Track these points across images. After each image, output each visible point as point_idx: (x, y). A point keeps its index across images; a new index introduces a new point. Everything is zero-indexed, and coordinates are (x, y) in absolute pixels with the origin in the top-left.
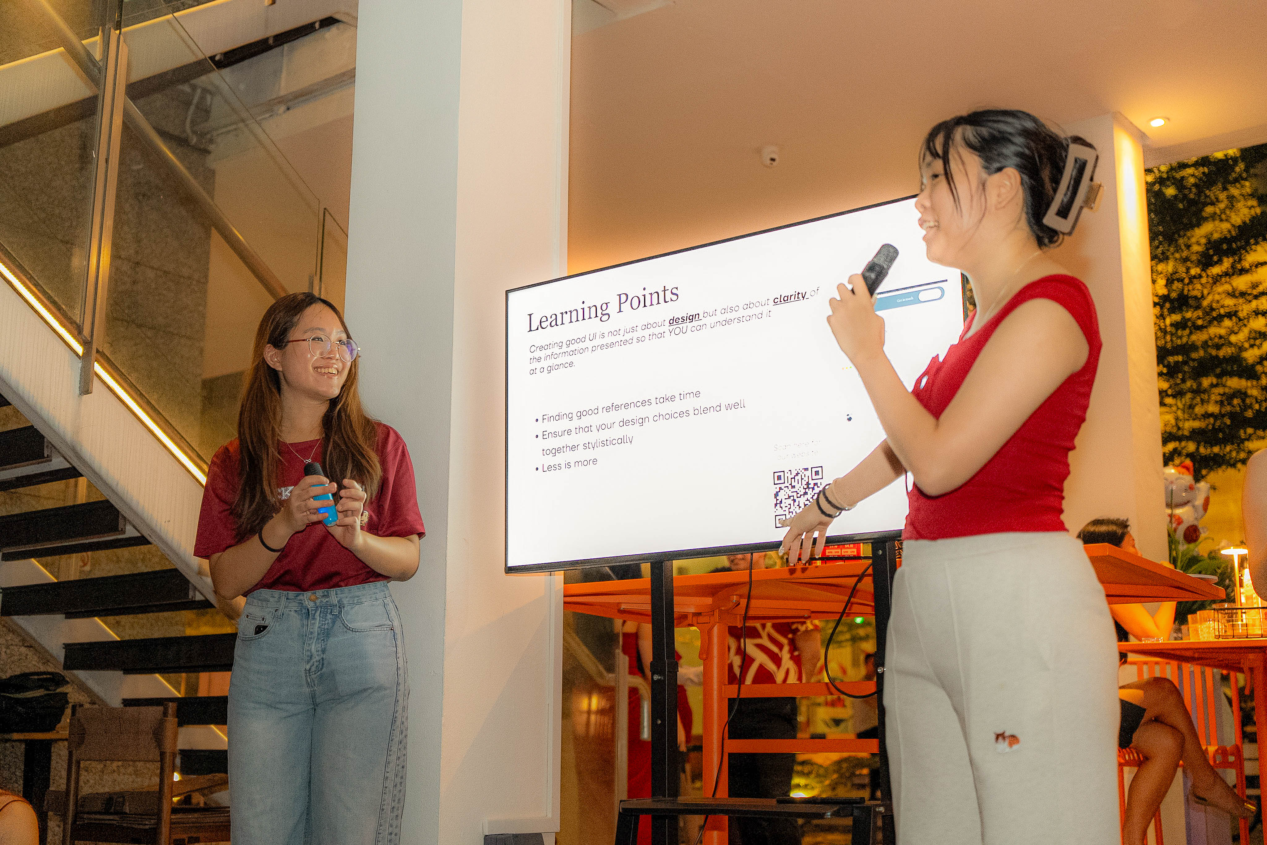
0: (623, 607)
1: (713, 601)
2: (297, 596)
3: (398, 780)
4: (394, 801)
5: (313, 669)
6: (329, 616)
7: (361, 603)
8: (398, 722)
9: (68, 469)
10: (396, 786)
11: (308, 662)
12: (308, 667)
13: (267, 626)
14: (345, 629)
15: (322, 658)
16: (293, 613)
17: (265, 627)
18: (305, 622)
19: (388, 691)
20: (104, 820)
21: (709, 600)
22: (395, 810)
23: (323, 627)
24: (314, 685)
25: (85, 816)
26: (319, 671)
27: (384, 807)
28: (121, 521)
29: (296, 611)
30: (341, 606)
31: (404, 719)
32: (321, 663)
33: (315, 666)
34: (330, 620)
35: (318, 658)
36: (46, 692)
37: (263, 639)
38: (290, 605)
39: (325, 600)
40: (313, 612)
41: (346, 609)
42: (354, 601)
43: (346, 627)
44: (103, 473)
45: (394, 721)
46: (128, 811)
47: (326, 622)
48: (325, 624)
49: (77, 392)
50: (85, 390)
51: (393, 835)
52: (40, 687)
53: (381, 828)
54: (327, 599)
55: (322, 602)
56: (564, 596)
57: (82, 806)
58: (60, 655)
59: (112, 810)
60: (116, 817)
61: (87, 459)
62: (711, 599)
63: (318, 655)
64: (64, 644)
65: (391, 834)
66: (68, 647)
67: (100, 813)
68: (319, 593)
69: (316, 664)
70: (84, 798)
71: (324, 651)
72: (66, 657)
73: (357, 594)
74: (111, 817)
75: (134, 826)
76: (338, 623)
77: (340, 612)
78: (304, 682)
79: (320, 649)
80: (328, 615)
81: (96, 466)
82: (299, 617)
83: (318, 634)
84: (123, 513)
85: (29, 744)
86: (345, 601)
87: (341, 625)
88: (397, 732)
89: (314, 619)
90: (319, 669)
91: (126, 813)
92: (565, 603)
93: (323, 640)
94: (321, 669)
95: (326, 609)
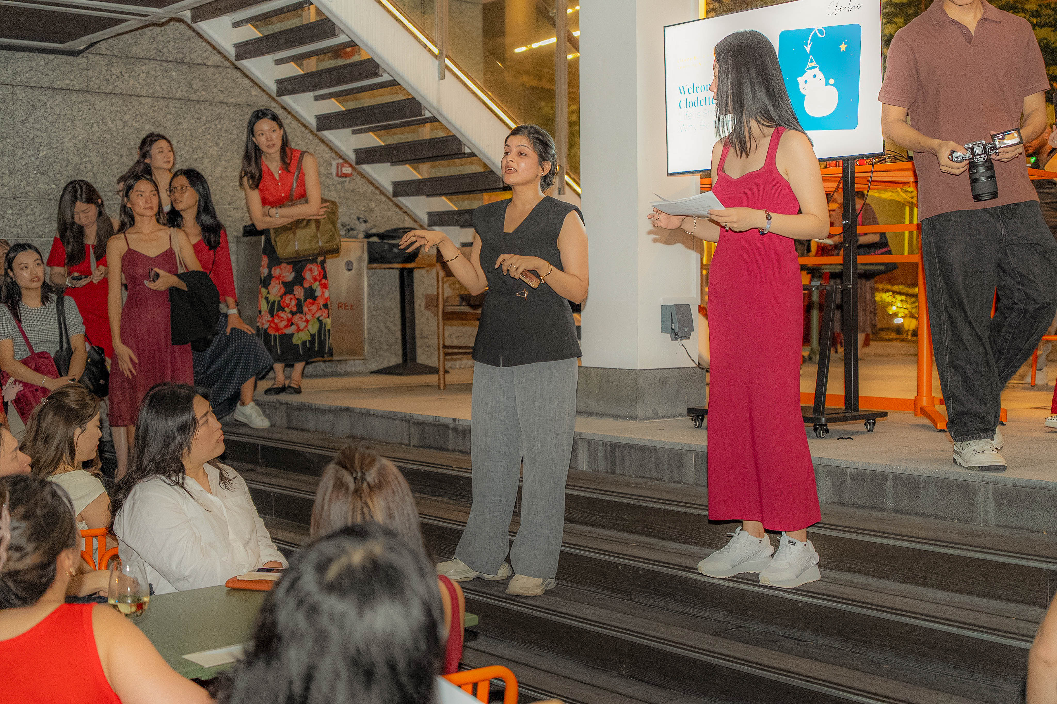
9: (432, 118)
25: (449, 307)
50: (441, 78)
57: (446, 302)
58: (426, 219)
64: (428, 212)
70: (448, 298)
72: (429, 220)
85: (400, 270)
92: (701, 188)
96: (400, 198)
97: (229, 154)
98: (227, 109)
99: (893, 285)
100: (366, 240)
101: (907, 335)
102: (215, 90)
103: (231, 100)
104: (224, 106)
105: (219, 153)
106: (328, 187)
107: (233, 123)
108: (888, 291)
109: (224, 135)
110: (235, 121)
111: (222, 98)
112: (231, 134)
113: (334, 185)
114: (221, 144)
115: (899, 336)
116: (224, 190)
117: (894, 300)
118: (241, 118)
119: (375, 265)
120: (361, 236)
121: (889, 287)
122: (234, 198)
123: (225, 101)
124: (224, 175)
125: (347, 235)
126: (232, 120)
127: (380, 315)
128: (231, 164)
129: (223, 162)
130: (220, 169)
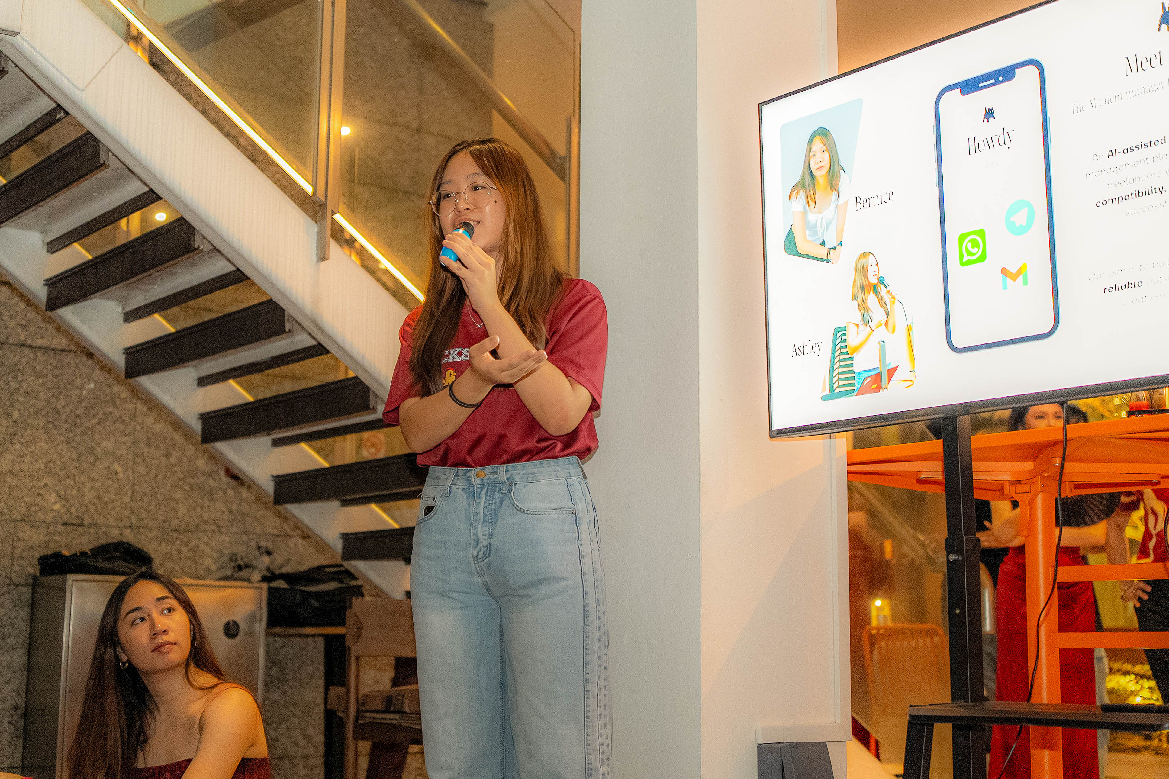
0: (923, 476)
1: (1035, 466)
2: (466, 473)
3: (602, 683)
4: (600, 707)
5: (481, 555)
6: (497, 495)
7: (537, 481)
8: (593, 617)
9: (314, 346)
10: (600, 689)
11: (475, 547)
12: (475, 554)
13: (434, 507)
14: (515, 511)
15: (490, 544)
16: (460, 491)
17: (432, 508)
18: (471, 501)
19: (569, 582)
20: (386, 719)
21: (1029, 466)
22: (603, 717)
23: (490, 507)
24: (484, 574)
25: (367, 715)
26: (487, 557)
27: (589, 714)
28: (372, 398)
29: (464, 489)
30: (512, 483)
31: (600, 614)
32: (489, 549)
33: (482, 552)
34: (498, 500)
35: (485, 543)
36: (340, 585)
37: (432, 521)
38: (458, 482)
39: (493, 477)
40: (478, 490)
41: (517, 487)
42: (528, 478)
43: (515, 507)
44: (348, 348)
45: (585, 615)
46: (408, 711)
47: (494, 502)
48: (492, 503)
49: (315, 258)
50: (323, 257)
51: (605, 746)
52: (333, 579)
53: (589, 738)
54: (495, 476)
55: (490, 478)
56: (848, 465)
57: (363, 704)
58: (338, 545)
59: (392, 708)
60: (397, 716)
61: (330, 332)
62: (1032, 464)
63: (485, 540)
64: (341, 534)
65: (602, 745)
66: (345, 537)
67: (378, 712)
68: (489, 469)
69: (483, 549)
70: (366, 696)
71: (491, 536)
72: (344, 548)
73: (534, 470)
74: (392, 716)
75: (412, 726)
76: (506, 502)
77: (510, 490)
78: (473, 570)
79: (487, 533)
80: (496, 493)
81: (340, 341)
82: (465, 496)
83: (485, 516)
84: (373, 389)
85: (328, 639)
86: (517, 479)
87: (510, 505)
88: (593, 627)
89: (479, 498)
90: (487, 555)
91: (405, 712)
92: (849, 472)
93: (491, 522)
94: (489, 556)
95: (493, 486)
96: (289, 506)
97: (29, 431)
98: (31, 356)
99: (1134, 665)
100: (265, 586)
101: (1160, 740)
102: (12, 324)
103: (39, 342)
104: (27, 351)
105: (11, 430)
106: (211, 494)
107: (41, 381)
108: (1127, 673)
109: (21, 399)
110: (46, 377)
111: (23, 338)
112: (36, 398)
113: (221, 489)
114: (16, 415)
115: (1148, 743)
116: (16, 494)
117: (1138, 687)
118: (57, 372)
119: (278, 630)
120: (256, 576)
121: (1128, 667)
122: (33, 509)
123: (29, 342)
124: (17, 468)
125: (236, 575)
126: (38, 375)
127: (295, 715)
128: (33, 448)
129: (18, 446)
130: (9, 457)
